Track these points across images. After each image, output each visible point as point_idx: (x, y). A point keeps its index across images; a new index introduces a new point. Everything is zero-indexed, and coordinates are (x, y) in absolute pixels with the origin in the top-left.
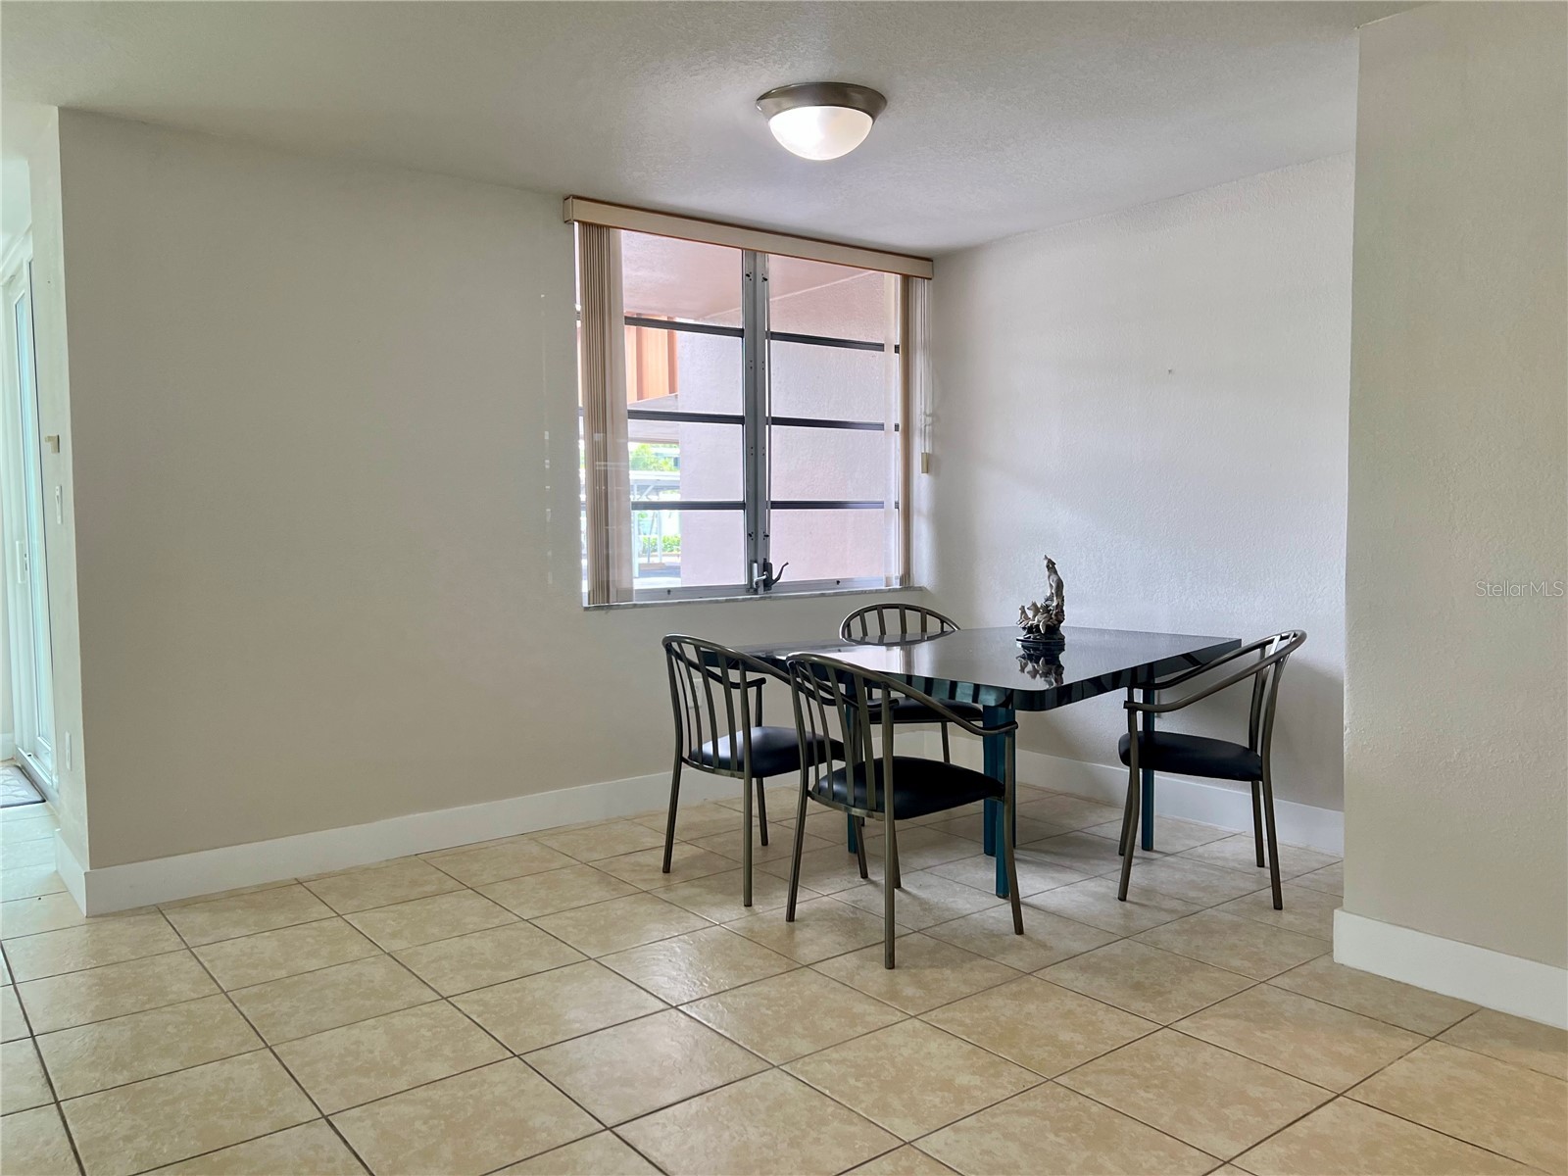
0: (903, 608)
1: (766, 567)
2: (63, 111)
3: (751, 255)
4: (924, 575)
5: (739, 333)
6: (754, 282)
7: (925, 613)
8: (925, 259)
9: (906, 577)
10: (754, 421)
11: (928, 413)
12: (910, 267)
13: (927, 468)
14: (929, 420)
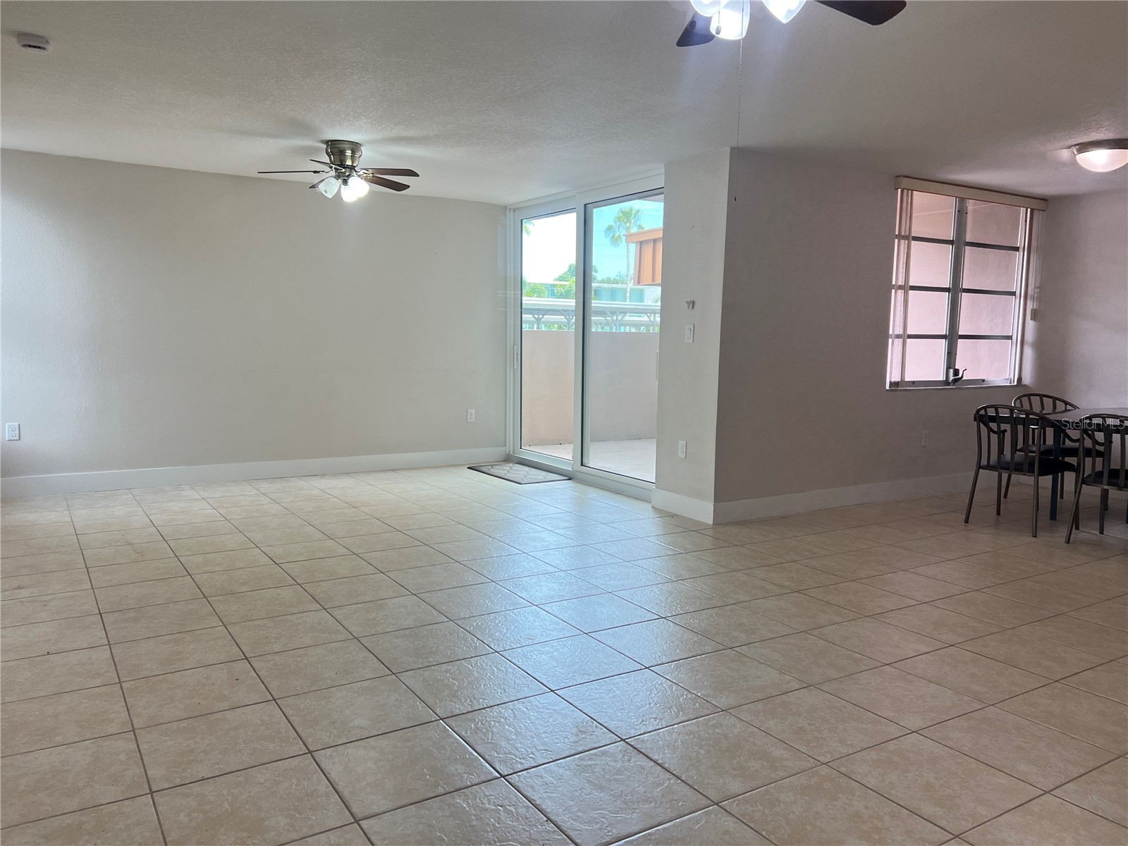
0: (1042, 396)
1: (956, 372)
2: (732, 149)
3: (962, 201)
4: (1027, 380)
5: (951, 242)
6: (961, 214)
7: (1055, 399)
8: (1044, 199)
9: (1020, 379)
10: (955, 291)
11: (1037, 285)
12: (1035, 204)
13: (1034, 318)
14: (1037, 290)
